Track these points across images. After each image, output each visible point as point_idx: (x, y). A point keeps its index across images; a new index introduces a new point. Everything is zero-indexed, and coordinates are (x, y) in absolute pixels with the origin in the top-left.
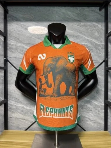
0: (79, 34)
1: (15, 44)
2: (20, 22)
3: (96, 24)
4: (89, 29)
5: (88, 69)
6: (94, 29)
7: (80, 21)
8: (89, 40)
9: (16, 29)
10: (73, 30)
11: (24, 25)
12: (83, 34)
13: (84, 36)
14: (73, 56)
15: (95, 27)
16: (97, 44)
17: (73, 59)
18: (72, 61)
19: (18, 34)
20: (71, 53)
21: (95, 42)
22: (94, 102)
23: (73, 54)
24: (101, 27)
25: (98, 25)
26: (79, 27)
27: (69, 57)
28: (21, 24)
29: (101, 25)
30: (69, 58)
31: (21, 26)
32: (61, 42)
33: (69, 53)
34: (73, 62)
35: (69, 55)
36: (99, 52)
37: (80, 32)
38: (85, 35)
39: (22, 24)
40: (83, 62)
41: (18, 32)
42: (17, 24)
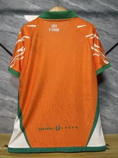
22: (112, 94)
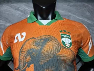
0: (70, 14)
1: (4, 24)
2: (11, 3)
3: (86, 4)
4: (80, 9)
5: (88, 55)
6: (85, 8)
7: (70, 2)
8: (80, 19)
9: (7, 10)
10: (63, 10)
11: (14, 6)
12: (74, 14)
13: (75, 16)
14: (70, 36)
15: (85, 7)
16: (89, 24)
17: (70, 41)
18: (68, 45)
19: (8, 14)
20: (65, 31)
21: (86, 22)
23: (69, 33)
24: (92, 7)
25: (89, 5)
26: (69, 7)
27: (62, 37)
28: (11, 5)
29: (91, 5)
30: (64, 39)
31: (12, 7)
32: (50, 17)
33: (61, 31)
34: (70, 46)
35: (62, 35)
36: (92, 32)
37: (71, 12)
38: (75, 14)
39: (13, 5)
40: (82, 44)
41: (8, 13)
42: (8, 5)
